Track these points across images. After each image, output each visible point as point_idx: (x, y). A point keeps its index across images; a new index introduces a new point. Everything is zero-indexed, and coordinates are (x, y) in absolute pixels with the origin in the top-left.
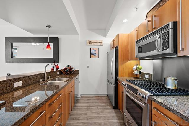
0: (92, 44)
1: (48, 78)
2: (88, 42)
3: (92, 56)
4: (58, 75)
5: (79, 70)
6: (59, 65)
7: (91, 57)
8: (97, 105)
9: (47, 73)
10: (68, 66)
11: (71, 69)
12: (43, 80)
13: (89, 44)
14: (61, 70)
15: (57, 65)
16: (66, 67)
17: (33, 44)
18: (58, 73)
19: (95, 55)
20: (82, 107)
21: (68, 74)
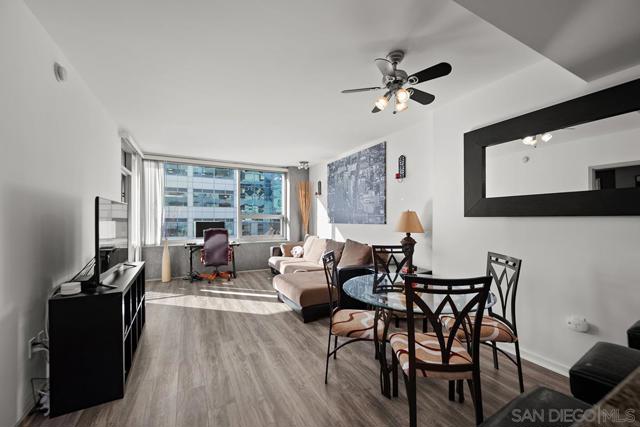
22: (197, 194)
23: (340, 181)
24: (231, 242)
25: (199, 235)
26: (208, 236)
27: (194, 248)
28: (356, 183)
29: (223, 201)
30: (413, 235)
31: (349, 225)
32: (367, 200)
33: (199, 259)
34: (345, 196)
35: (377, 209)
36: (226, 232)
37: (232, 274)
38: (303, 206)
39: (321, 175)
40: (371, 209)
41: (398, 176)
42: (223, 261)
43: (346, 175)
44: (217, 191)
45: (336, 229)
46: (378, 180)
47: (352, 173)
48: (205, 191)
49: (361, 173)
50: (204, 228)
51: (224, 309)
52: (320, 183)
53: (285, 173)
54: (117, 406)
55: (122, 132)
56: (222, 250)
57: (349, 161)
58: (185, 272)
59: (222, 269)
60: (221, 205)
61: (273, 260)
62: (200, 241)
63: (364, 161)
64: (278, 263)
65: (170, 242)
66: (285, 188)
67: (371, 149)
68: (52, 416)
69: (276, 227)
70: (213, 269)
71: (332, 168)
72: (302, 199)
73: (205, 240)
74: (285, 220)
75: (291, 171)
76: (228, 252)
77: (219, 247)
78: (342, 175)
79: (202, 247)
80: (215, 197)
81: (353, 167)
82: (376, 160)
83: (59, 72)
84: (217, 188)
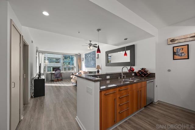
0: (175, 42)
1: (124, 77)
2: (169, 40)
3: (176, 57)
4: (133, 76)
5: (155, 74)
6: (134, 67)
7: (175, 59)
8: (178, 118)
9: (123, 73)
10: (142, 69)
11: (145, 71)
12: (120, 78)
13: (171, 43)
14: (135, 72)
15: (133, 68)
16: (141, 70)
17: (119, 52)
18: (133, 74)
19: (181, 56)
20: (155, 111)
21: (142, 76)
24: (61, 72)
25: (53, 70)
26: (56, 71)
27: (52, 74)
28: (90, 59)
29: (57, 61)
30: (99, 70)
31: (89, 68)
32: (92, 62)
33: (53, 76)
34: (88, 61)
35: (94, 64)
36: (60, 70)
37: (62, 80)
38: (79, 64)
39: (83, 56)
40: (93, 65)
41: (97, 58)
42: (59, 76)
43: (88, 57)
44: (55, 58)
45: (86, 69)
46: (94, 58)
48: (51, 58)
50: (55, 69)
51: (60, 85)
52: (83, 58)
53: (75, 56)
54: (42, 97)
55: (36, 47)
56: (59, 74)
58: (50, 79)
59: (59, 79)
61: (71, 76)
62: (54, 72)
63: (92, 54)
64: (73, 77)
66: (75, 59)
68: (34, 97)
69: (73, 68)
70: (57, 78)
71: (86, 55)
72: (79, 62)
74: (75, 67)
75: (76, 55)
76: (61, 74)
77: (58, 73)
79: (54, 73)
80: (55, 60)
81: (90, 55)
82: (94, 54)
83: (32, 42)
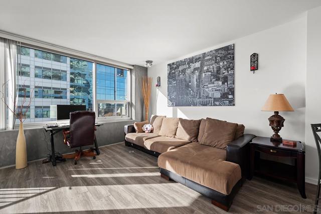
22: (37, 90)
23: (181, 76)
25: (61, 116)
26: (75, 118)
27: (55, 131)
28: (200, 76)
29: (57, 95)
31: (192, 108)
32: (213, 89)
33: (61, 141)
34: (188, 86)
35: (225, 95)
39: (160, 73)
40: (218, 95)
43: (188, 71)
44: (53, 88)
45: (178, 110)
46: (225, 73)
47: (195, 69)
48: (44, 88)
49: (205, 68)
52: (159, 78)
53: (131, 70)
57: (192, 61)
60: (56, 98)
61: (130, 136)
62: (64, 123)
63: (209, 59)
65: (26, 126)
67: (217, 50)
73: (71, 123)
78: (184, 71)
79: (67, 129)
80: (52, 92)
81: (198, 65)
84: (54, 86)
